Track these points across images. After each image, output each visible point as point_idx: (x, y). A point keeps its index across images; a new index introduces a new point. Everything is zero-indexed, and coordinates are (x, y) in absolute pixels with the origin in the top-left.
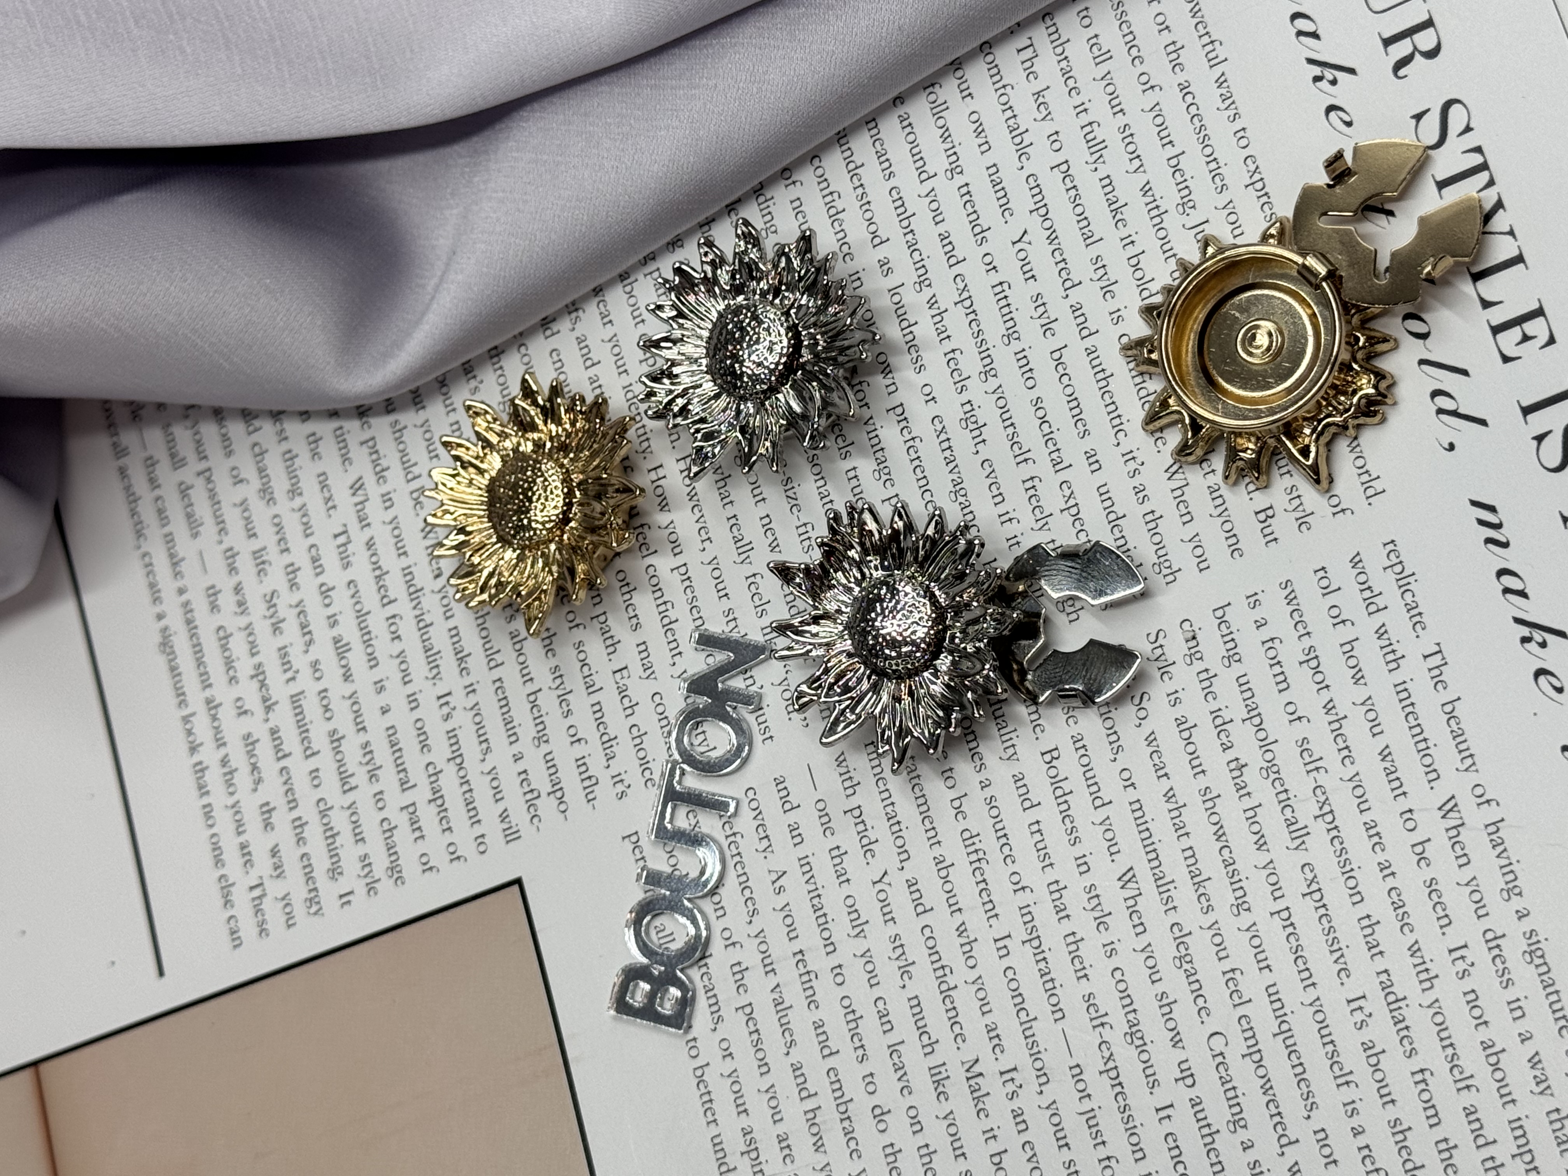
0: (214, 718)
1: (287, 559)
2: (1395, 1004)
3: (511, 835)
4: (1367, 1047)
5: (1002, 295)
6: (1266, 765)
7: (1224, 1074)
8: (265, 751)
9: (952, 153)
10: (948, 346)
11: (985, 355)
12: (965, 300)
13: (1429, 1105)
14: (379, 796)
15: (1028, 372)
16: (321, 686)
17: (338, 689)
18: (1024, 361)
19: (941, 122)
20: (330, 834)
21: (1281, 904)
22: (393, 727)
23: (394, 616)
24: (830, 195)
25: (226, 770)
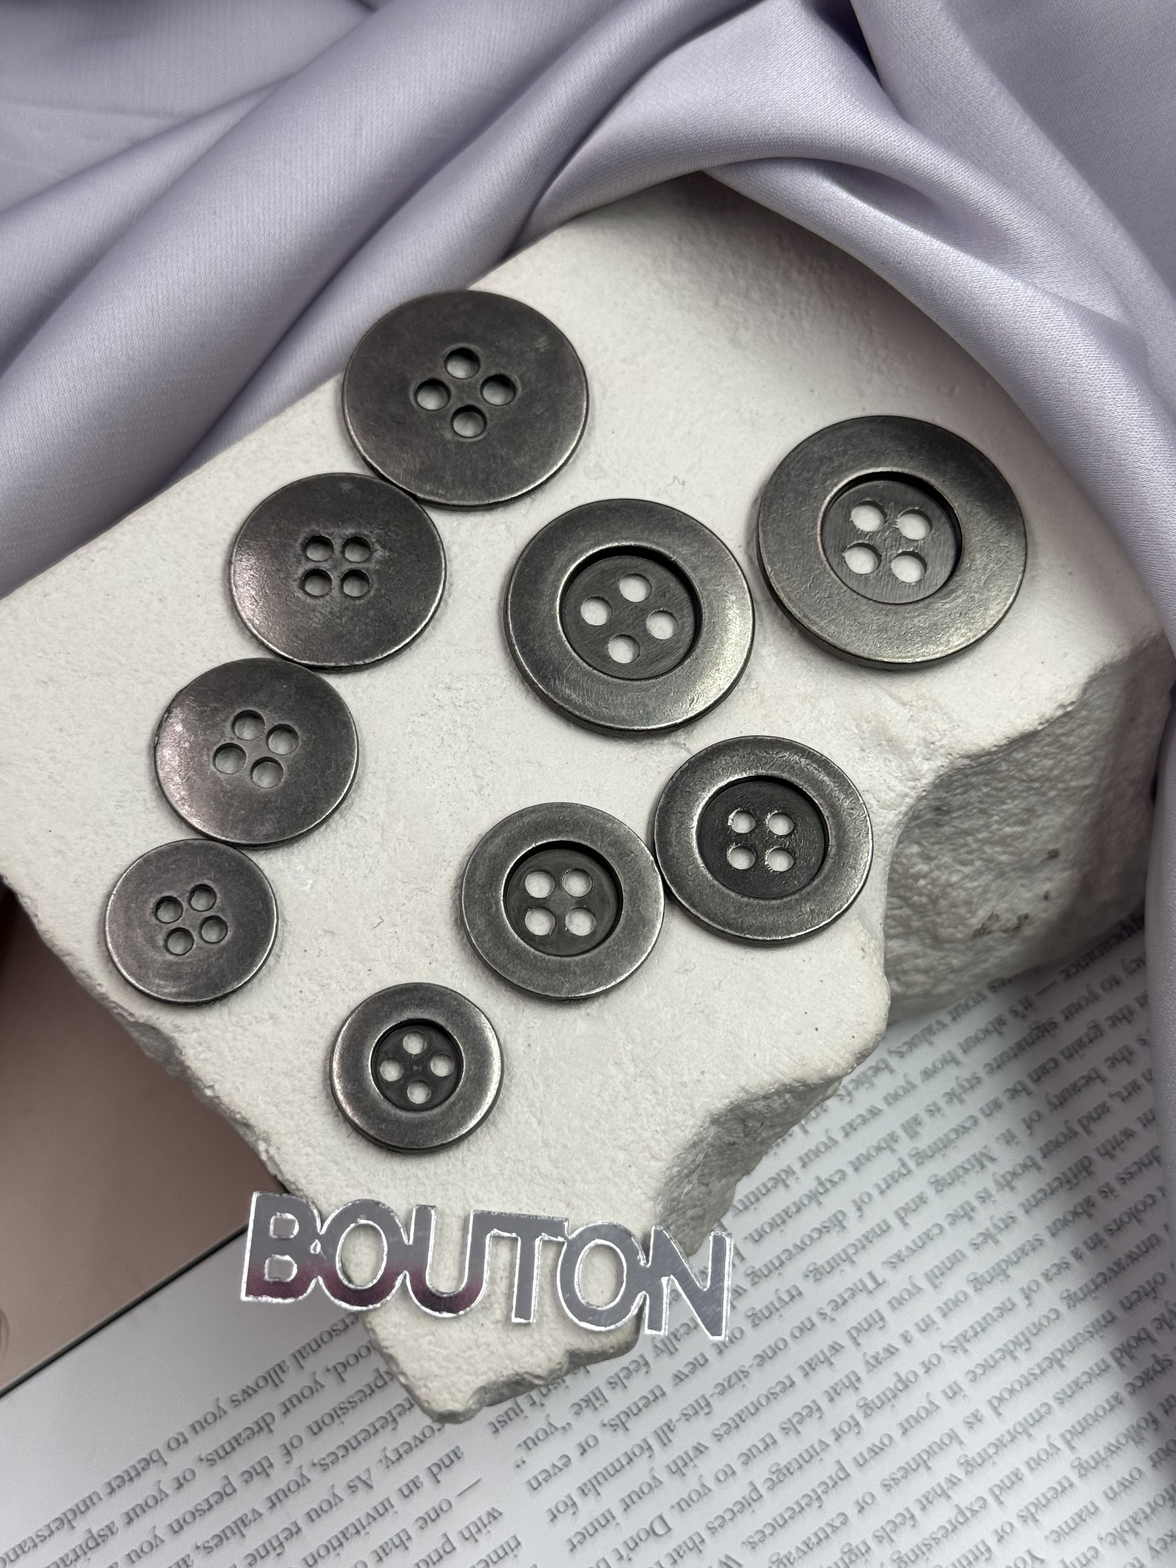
9: (1098, 1460)
10: (916, 1509)
11: (919, 1552)
12: (964, 1515)
19: (1124, 1441)
24: (1024, 1340)
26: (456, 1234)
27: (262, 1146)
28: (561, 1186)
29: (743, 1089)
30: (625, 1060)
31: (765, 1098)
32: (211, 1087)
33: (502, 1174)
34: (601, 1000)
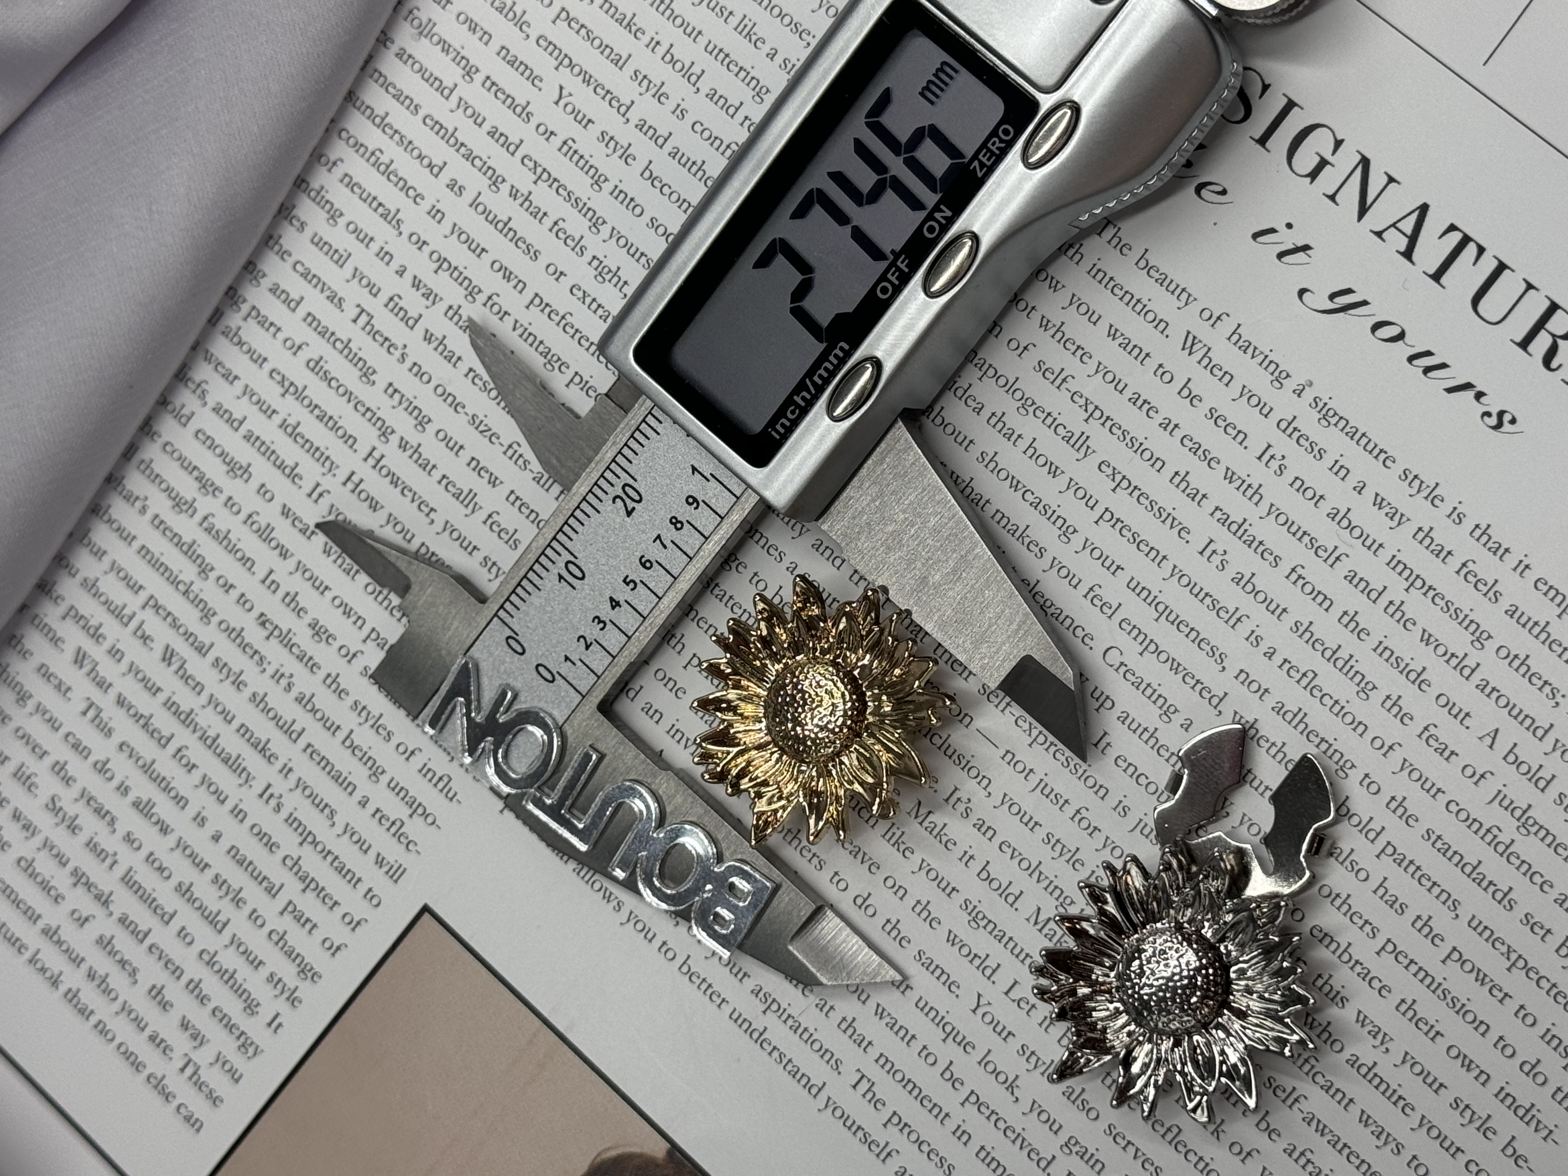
0: (59, 943)
1: (48, 761)
2: (1239, 529)
3: (396, 874)
4: (1237, 580)
5: (571, 152)
6: (1019, 404)
7: (1133, 679)
8: (124, 943)
9: (460, 59)
10: (548, 222)
11: (584, 209)
12: (541, 174)
13: (1315, 594)
14: (254, 916)
15: (631, 203)
16: (144, 852)
17: (161, 846)
18: (622, 196)
19: (435, 39)
20: (228, 977)
21: (1099, 510)
22: (233, 847)
23: (179, 750)
24: (373, 157)
25: (97, 982)
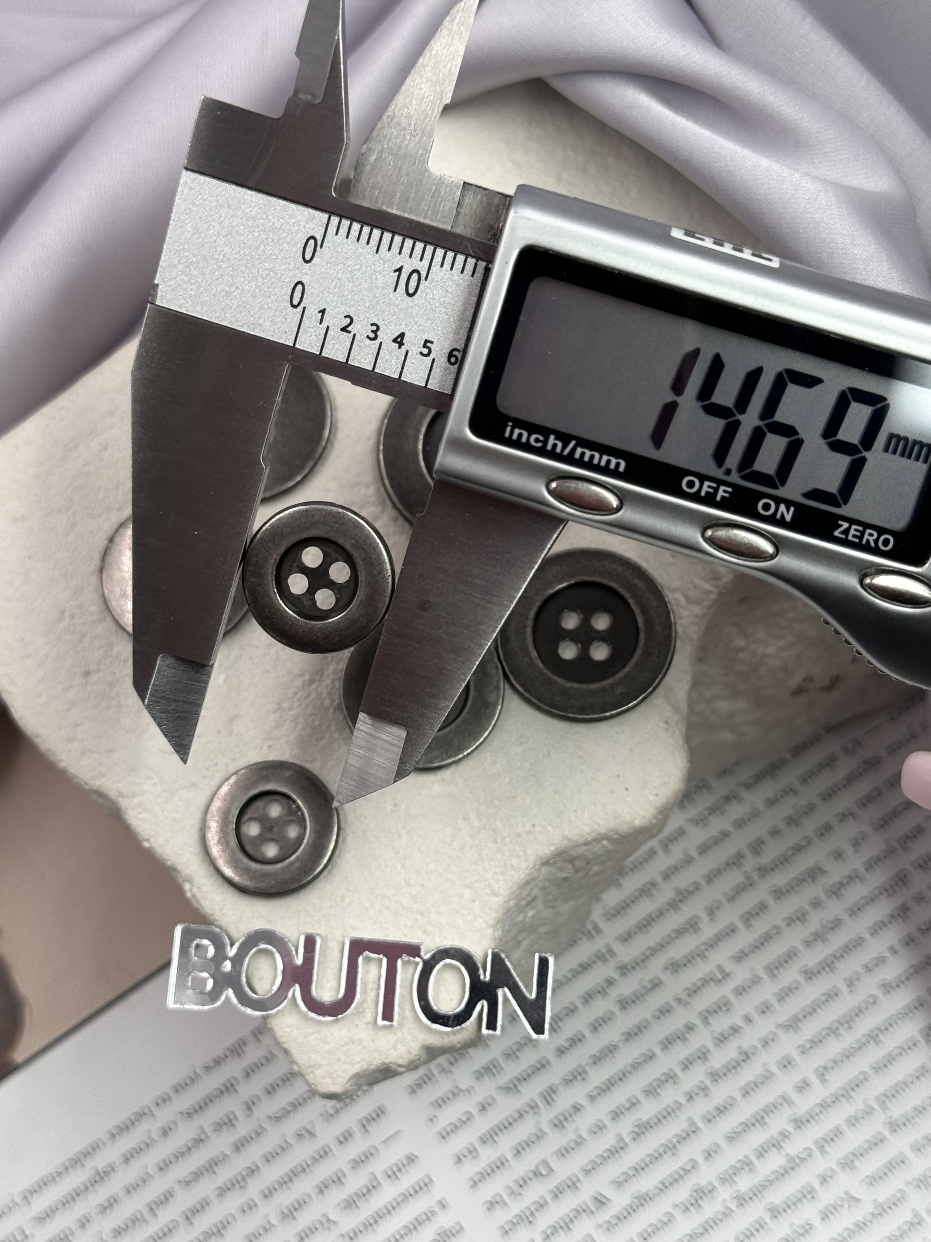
9: (905, 1121)
26: (337, 956)
27: (187, 886)
28: (419, 917)
29: (566, 838)
30: (472, 816)
31: (586, 844)
32: (147, 840)
33: (373, 907)
34: (454, 767)
